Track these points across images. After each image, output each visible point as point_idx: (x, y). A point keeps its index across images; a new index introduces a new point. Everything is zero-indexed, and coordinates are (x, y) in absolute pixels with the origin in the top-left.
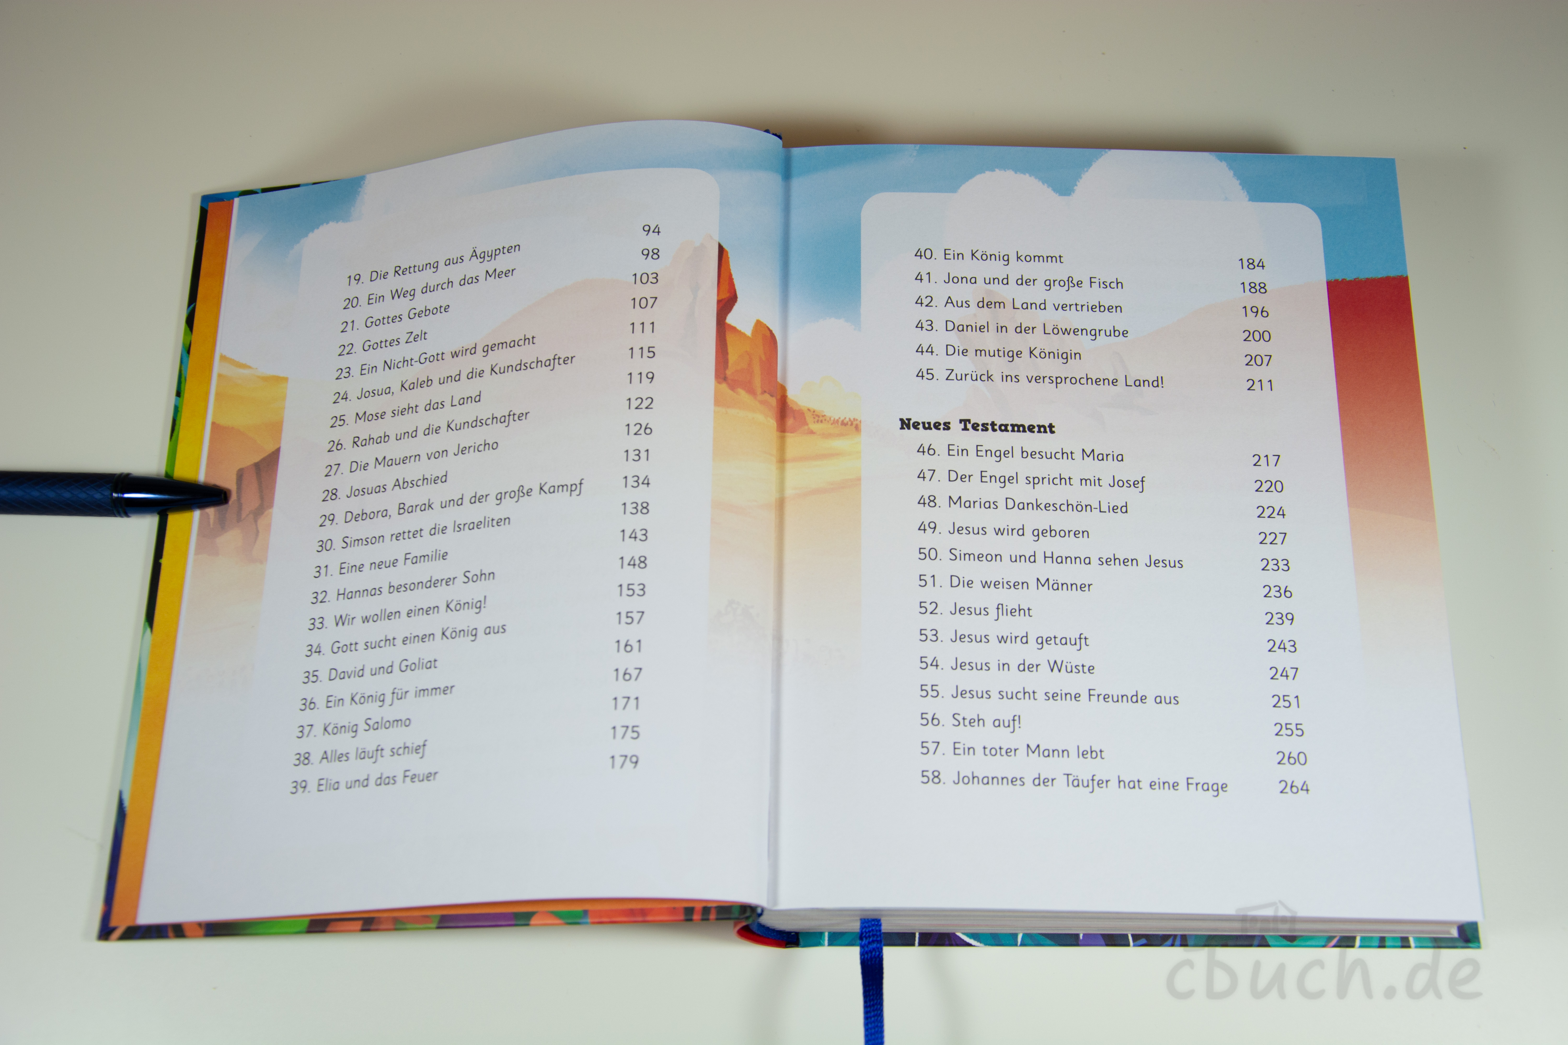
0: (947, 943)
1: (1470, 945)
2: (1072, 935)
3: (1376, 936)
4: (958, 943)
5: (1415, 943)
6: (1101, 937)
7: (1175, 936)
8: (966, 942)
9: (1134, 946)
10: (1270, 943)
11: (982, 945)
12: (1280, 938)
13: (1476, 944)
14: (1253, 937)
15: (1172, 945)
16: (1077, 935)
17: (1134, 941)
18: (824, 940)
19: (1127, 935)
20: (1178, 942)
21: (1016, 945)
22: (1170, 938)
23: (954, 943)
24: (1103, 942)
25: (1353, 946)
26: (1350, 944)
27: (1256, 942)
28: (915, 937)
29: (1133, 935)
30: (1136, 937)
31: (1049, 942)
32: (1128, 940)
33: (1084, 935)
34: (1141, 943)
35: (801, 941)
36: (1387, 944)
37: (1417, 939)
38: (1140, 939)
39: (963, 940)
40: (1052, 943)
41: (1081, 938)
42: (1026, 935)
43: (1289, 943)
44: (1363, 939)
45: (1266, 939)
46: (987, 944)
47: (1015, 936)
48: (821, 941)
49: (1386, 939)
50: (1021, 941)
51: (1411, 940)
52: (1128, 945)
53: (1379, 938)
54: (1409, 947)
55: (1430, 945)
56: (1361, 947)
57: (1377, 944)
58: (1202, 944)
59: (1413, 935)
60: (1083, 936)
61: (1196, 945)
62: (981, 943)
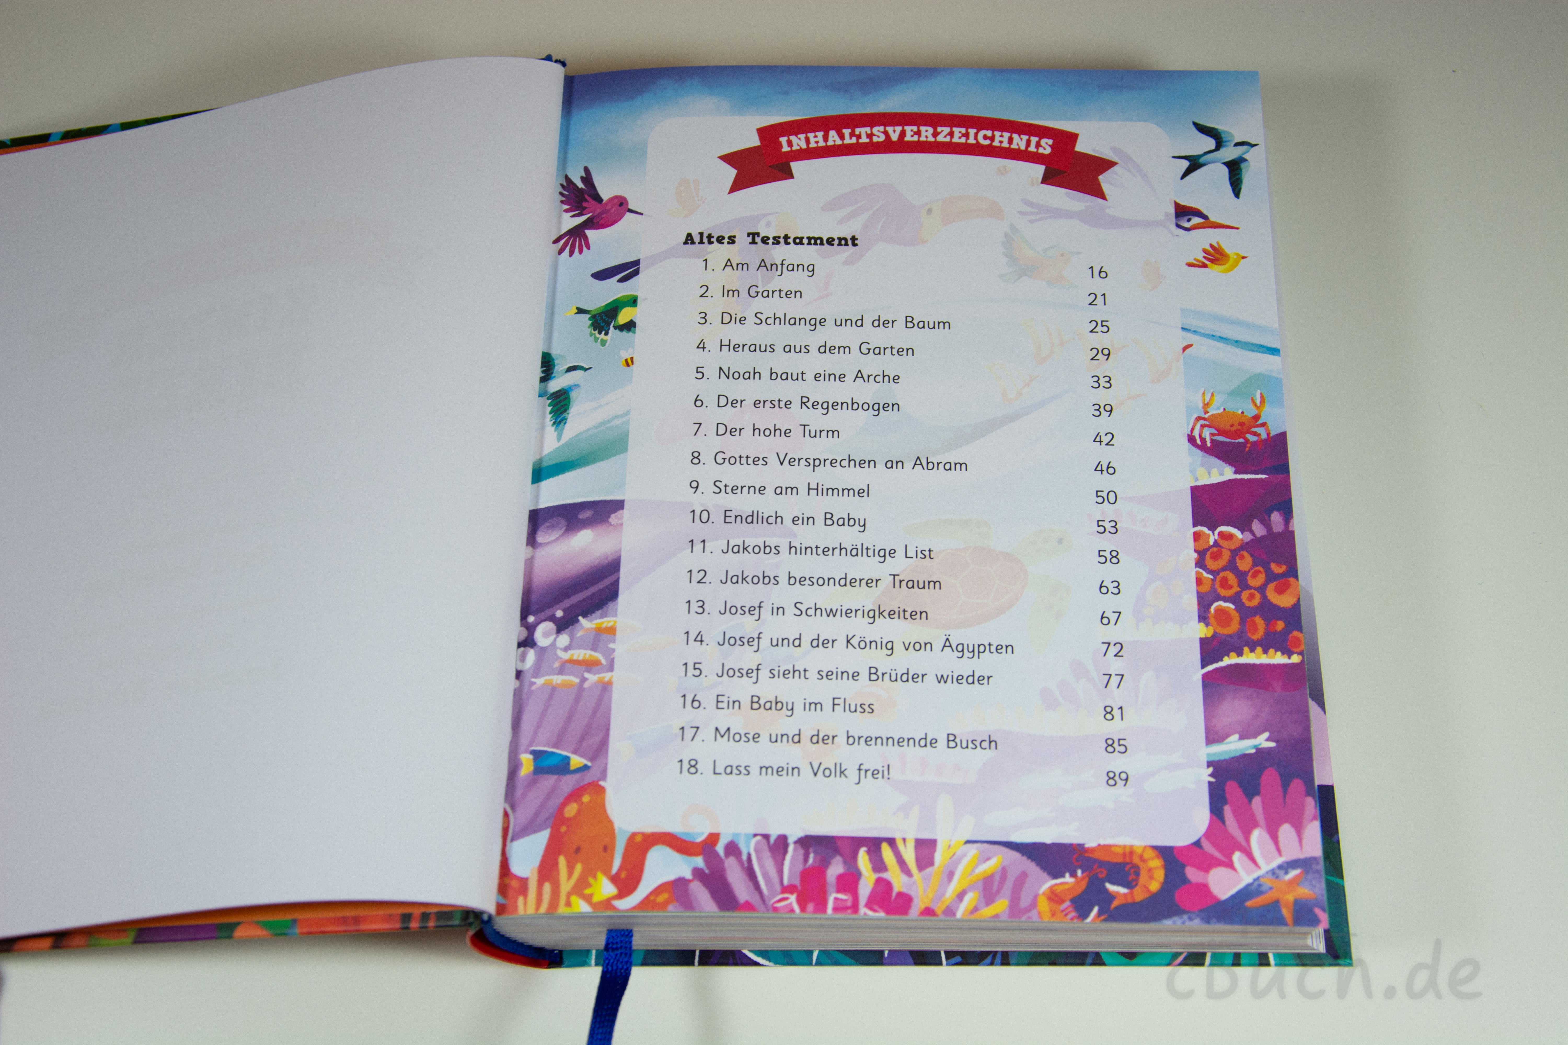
0: (731, 961)
1: (1340, 961)
2: (876, 951)
3: (1230, 953)
4: (743, 961)
5: (1275, 960)
6: (909, 955)
7: (995, 953)
8: (753, 960)
9: (948, 964)
10: (1106, 961)
11: (771, 964)
12: (1118, 954)
13: (1348, 961)
14: (1085, 954)
15: (992, 964)
16: (882, 952)
17: (947, 959)
18: (591, 959)
19: (938, 952)
20: (998, 959)
21: (811, 964)
22: (990, 954)
23: (739, 961)
24: (911, 960)
25: (1202, 964)
26: (1200, 962)
27: (1089, 960)
28: (695, 955)
29: (946, 952)
30: (950, 955)
31: (848, 960)
32: (941, 957)
33: (890, 952)
34: (956, 962)
35: (566, 961)
36: (1242, 961)
37: (1278, 956)
38: (954, 956)
39: (750, 958)
40: (853, 961)
41: (886, 955)
42: (822, 952)
43: (1127, 960)
44: (1214, 955)
45: (1101, 956)
46: (778, 962)
47: (810, 953)
48: (588, 961)
49: (1242, 956)
50: (816, 960)
51: (1271, 956)
52: (940, 964)
53: (1233, 955)
54: (1268, 964)
55: (1293, 962)
56: (1211, 965)
57: (1230, 962)
58: (1026, 962)
59: (1273, 951)
60: (888, 954)
61: (1018, 964)
62: (770, 961)
